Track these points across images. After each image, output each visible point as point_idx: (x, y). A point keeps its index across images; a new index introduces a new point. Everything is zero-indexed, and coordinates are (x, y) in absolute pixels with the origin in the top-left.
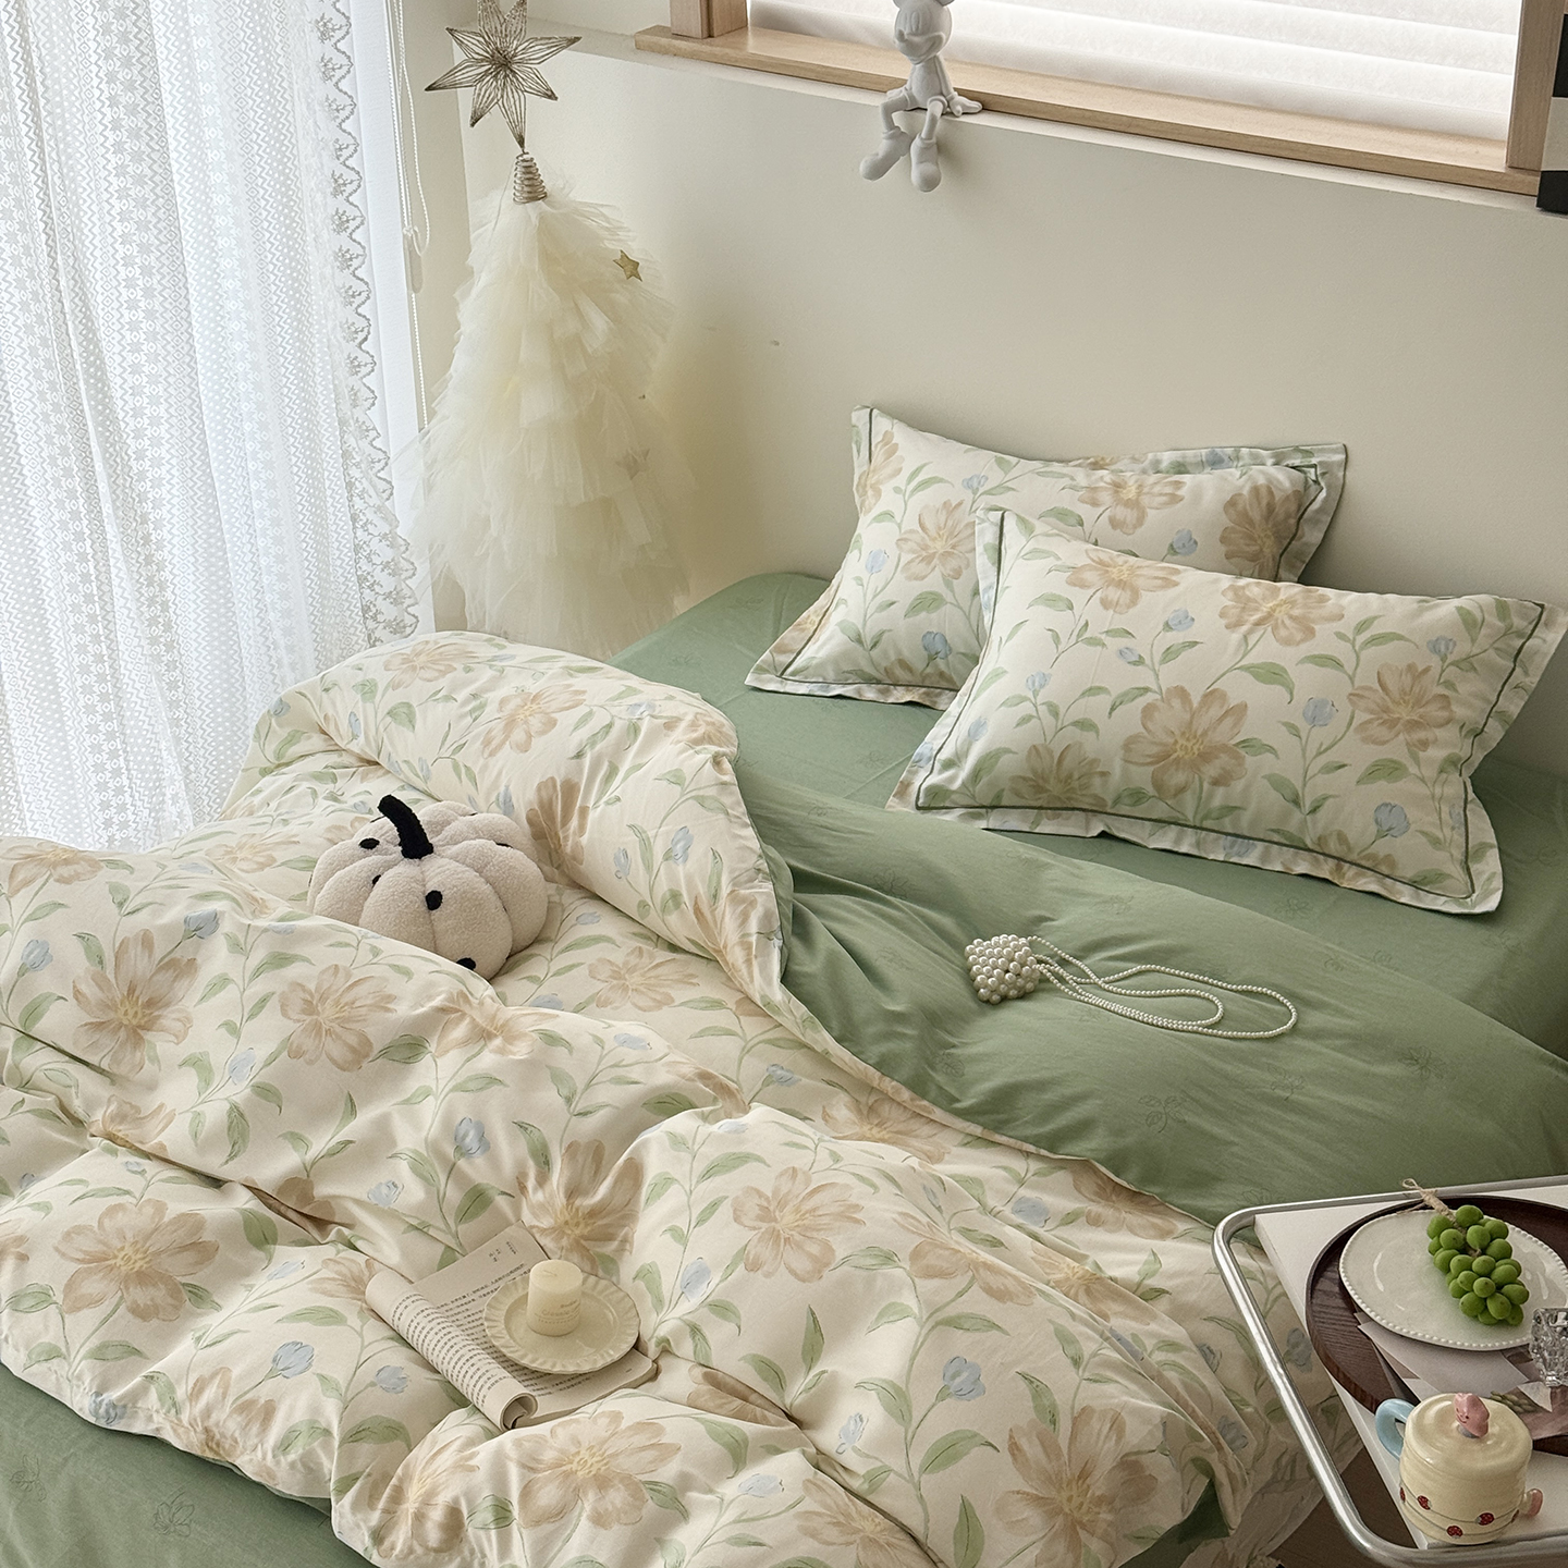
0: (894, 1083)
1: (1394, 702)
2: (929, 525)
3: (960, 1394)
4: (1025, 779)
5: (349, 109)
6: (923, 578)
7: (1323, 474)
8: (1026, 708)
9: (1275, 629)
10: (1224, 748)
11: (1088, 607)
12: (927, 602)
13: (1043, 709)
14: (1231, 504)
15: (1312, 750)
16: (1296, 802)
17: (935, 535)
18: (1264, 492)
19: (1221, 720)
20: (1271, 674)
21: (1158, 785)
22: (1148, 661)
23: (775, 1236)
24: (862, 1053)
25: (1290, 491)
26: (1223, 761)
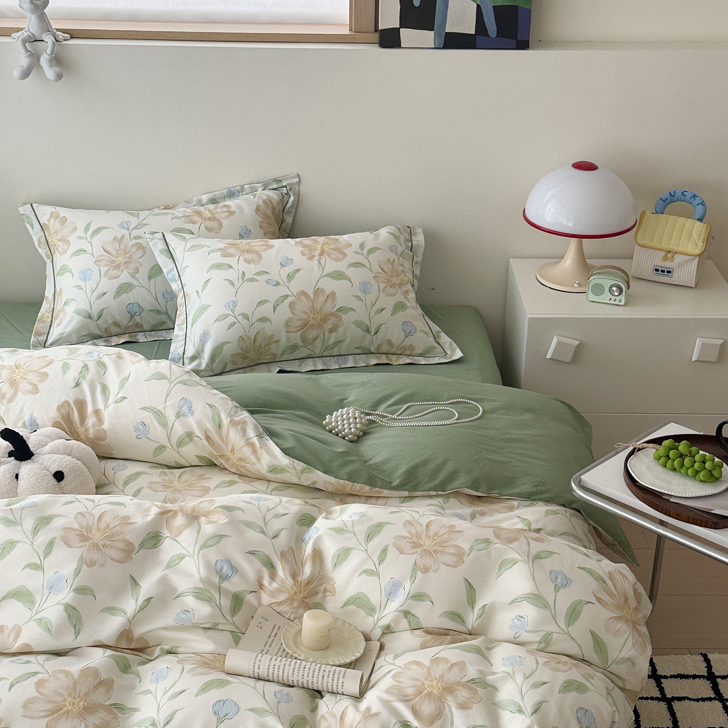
1: (390, 276)
2: (111, 250)
3: (564, 586)
4: (238, 354)
6: (117, 277)
7: (290, 189)
8: (231, 319)
9: (329, 255)
10: (331, 314)
11: (240, 265)
12: (124, 288)
13: (240, 318)
14: (258, 209)
15: (369, 306)
16: (368, 331)
17: (116, 254)
18: (268, 202)
19: (326, 301)
20: (338, 275)
21: (304, 339)
22: (281, 282)
23: (427, 552)
25: (278, 200)
26: (333, 320)
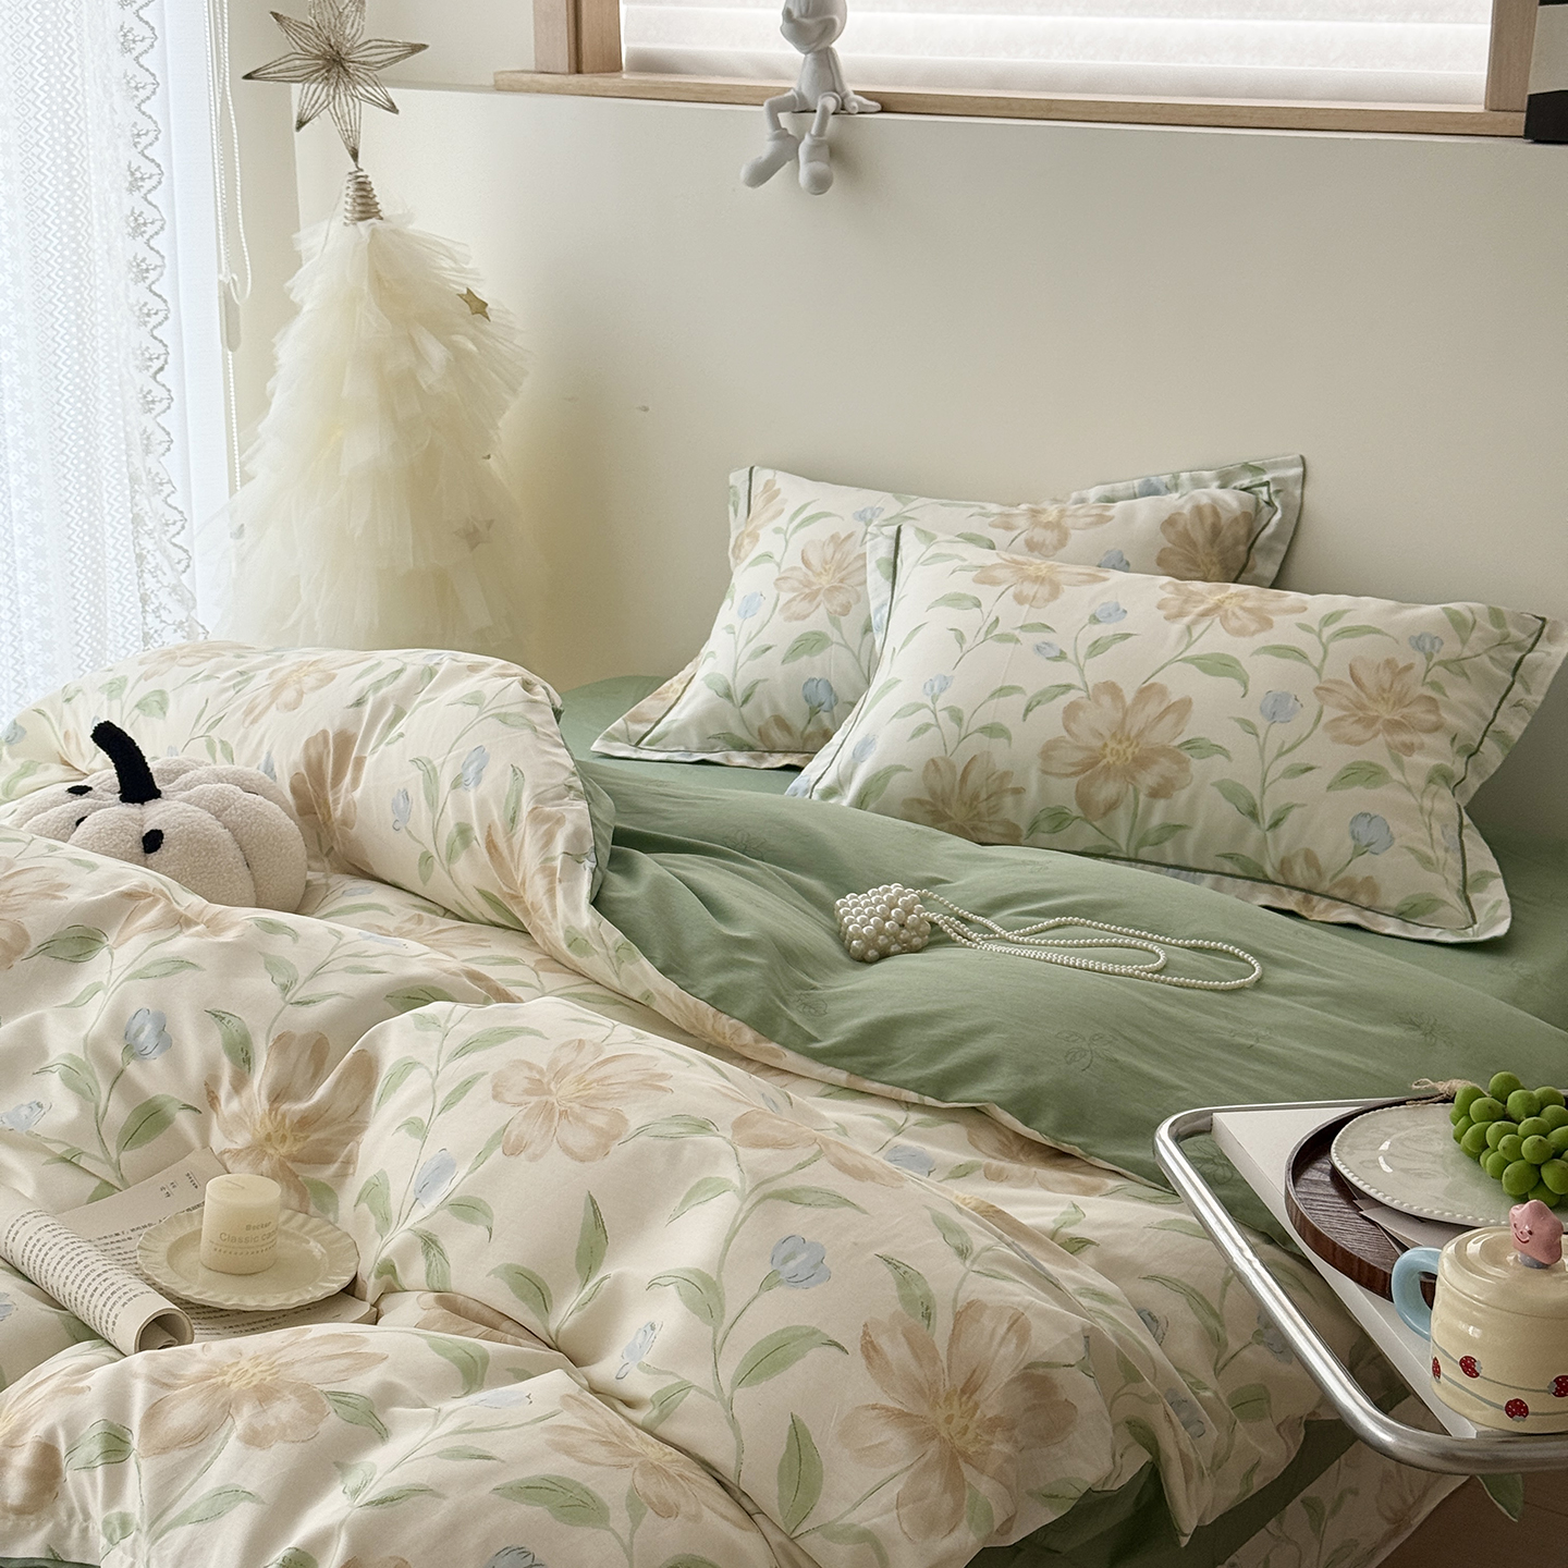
0: (733, 1021)
1: (1369, 697)
2: (815, 561)
3: (794, 1281)
5: (150, 88)
6: (805, 617)
7: (1277, 492)
8: (924, 717)
9: (1224, 620)
10: (1164, 751)
11: (1000, 604)
12: (810, 644)
13: (943, 716)
14: (1170, 522)
15: (1270, 754)
16: (1253, 814)
17: (820, 569)
18: (1207, 512)
19: (1160, 717)
20: (1220, 665)
21: (1084, 801)
22: (1070, 656)
23: (547, 1111)
24: (693, 986)
25: (1238, 513)
26: (1163, 766)
